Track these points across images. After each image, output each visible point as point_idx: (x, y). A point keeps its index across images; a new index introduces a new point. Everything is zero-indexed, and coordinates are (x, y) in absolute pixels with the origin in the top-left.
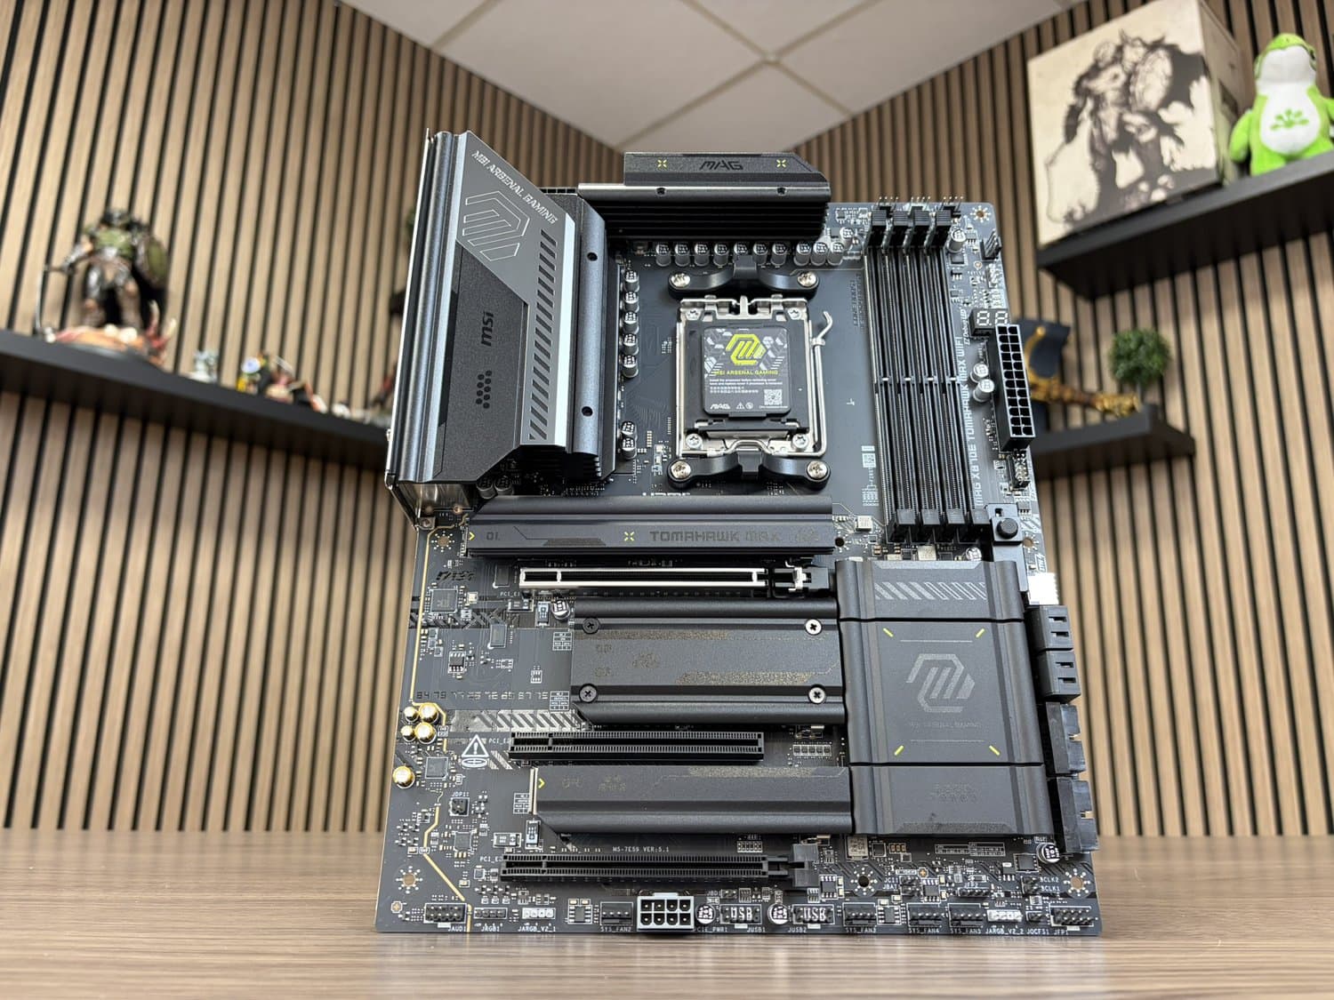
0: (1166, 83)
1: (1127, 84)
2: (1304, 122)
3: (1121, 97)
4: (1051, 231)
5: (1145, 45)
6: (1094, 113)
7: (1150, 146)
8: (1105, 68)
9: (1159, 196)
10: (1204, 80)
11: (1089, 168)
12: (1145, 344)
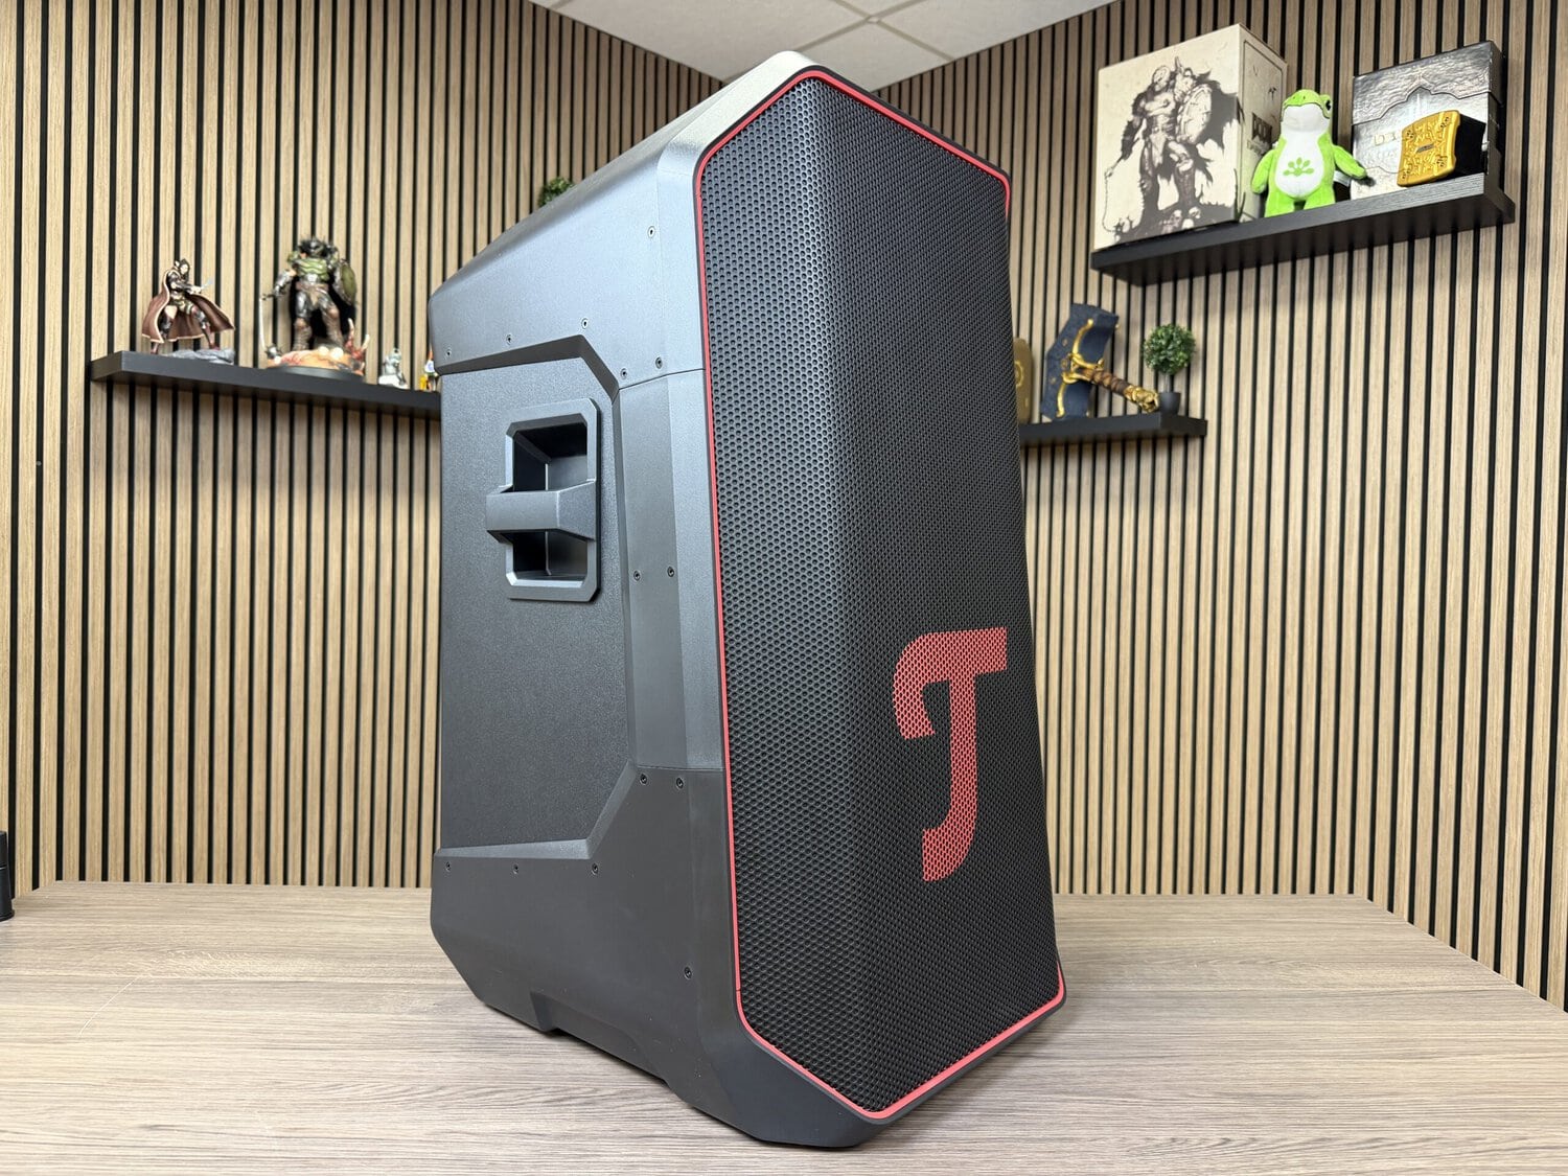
0: (1205, 118)
1: (1175, 112)
2: (1310, 171)
3: (1168, 123)
4: (1103, 239)
5: (1193, 77)
6: (1146, 134)
7: (1187, 176)
8: (1159, 93)
9: (1188, 224)
10: (1235, 121)
11: (1139, 184)
12: (1175, 342)
